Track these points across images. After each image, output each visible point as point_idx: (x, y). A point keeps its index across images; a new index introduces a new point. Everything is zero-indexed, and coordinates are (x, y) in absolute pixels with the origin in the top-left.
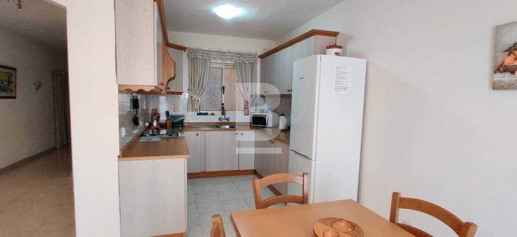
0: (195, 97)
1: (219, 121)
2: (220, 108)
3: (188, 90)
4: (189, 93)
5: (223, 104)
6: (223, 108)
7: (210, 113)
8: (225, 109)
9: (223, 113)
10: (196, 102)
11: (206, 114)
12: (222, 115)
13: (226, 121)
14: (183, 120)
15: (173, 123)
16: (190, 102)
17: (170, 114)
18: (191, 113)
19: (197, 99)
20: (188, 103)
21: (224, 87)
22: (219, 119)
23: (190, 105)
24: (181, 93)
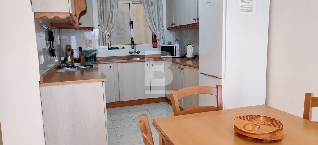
0: (105, 32)
1: (130, 55)
2: (130, 42)
3: (99, 26)
4: (99, 29)
5: (132, 38)
6: (133, 42)
7: (120, 47)
8: (135, 43)
9: (133, 47)
10: (107, 37)
11: (117, 48)
12: (132, 49)
13: (137, 54)
14: (95, 54)
15: (86, 58)
16: (101, 37)
17: (83, 49)
18: (102, 47)
19: (107, 34)
20: (99, 39)
21: (132, 22)
22: (130, 53)
23: (102, 41)
24: (92, 29)
